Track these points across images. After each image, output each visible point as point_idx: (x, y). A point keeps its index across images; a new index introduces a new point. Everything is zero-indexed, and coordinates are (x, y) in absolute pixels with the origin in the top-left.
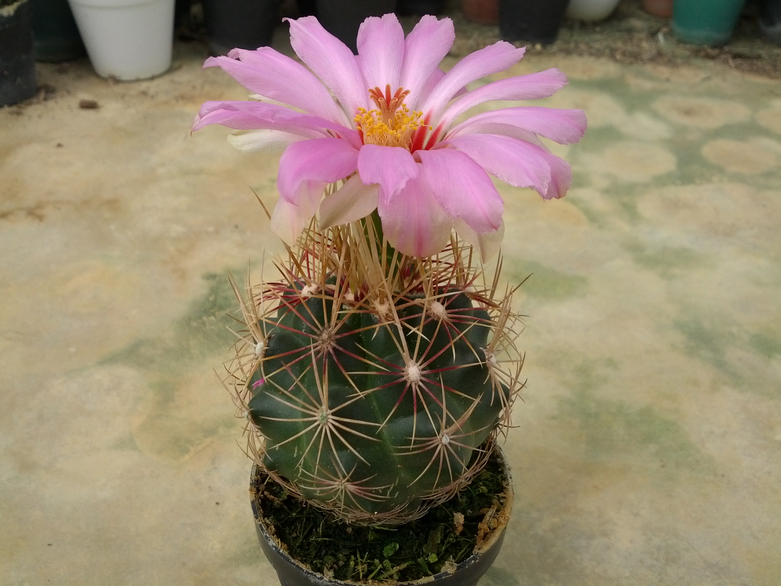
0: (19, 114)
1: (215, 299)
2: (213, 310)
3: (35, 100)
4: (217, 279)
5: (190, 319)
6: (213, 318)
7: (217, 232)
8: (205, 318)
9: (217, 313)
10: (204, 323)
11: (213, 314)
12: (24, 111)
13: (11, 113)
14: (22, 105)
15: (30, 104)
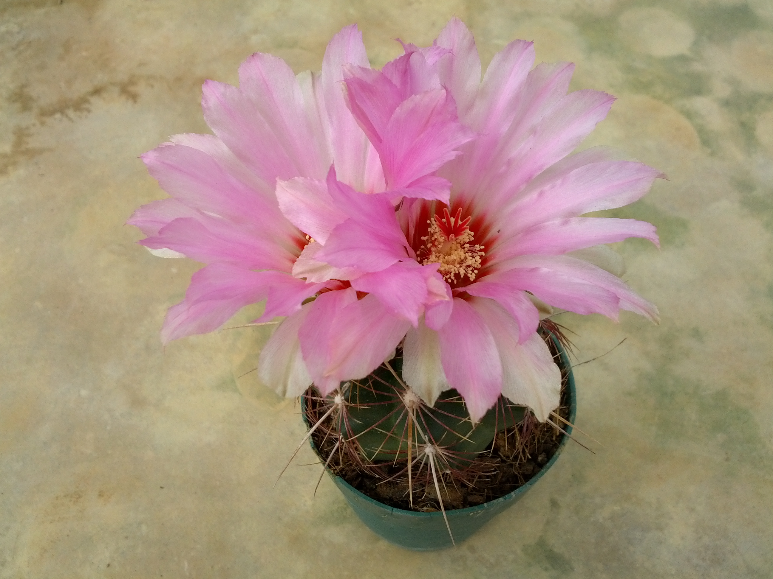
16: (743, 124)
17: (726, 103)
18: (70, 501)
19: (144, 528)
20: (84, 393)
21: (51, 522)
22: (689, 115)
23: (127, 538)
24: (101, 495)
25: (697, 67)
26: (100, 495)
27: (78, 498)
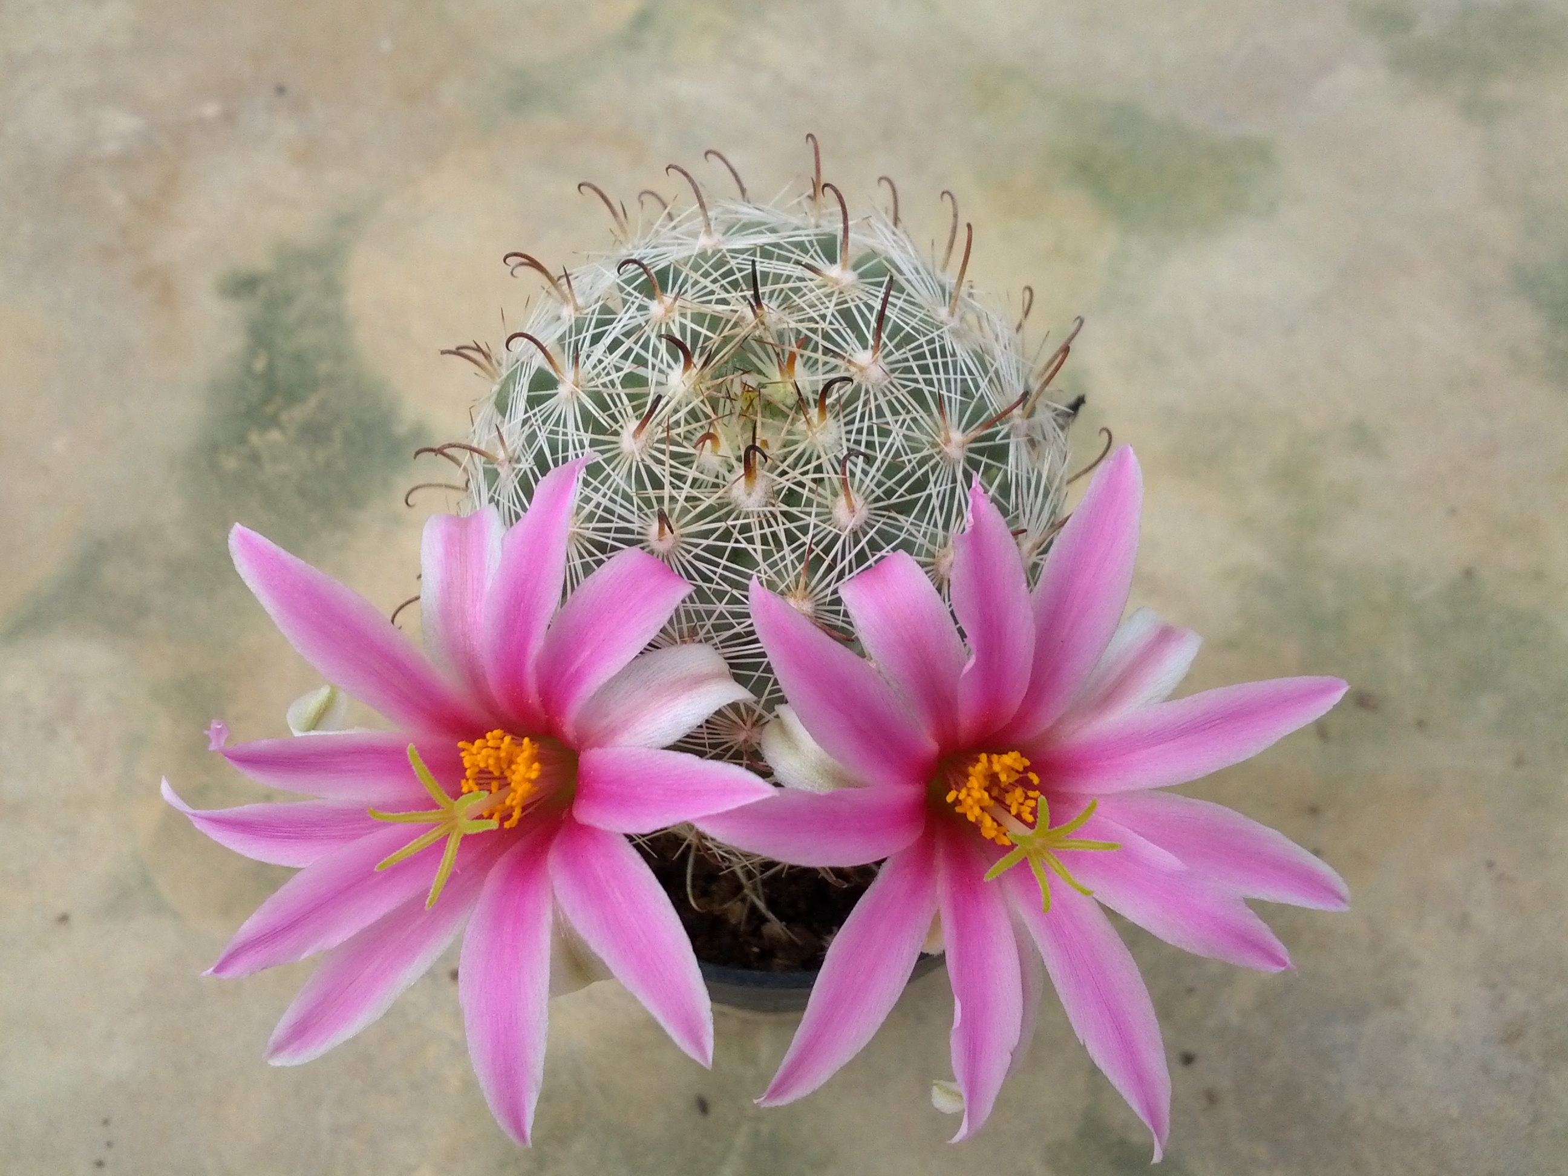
1: (271, 368)
2: (270, 409)
4: (262, 291)
5: (215, 448)
6: (275, 435)
7: (229, 118)
8: (254, 438)
9: (284, 417)
10: (255, 458)
11: (273, 421)
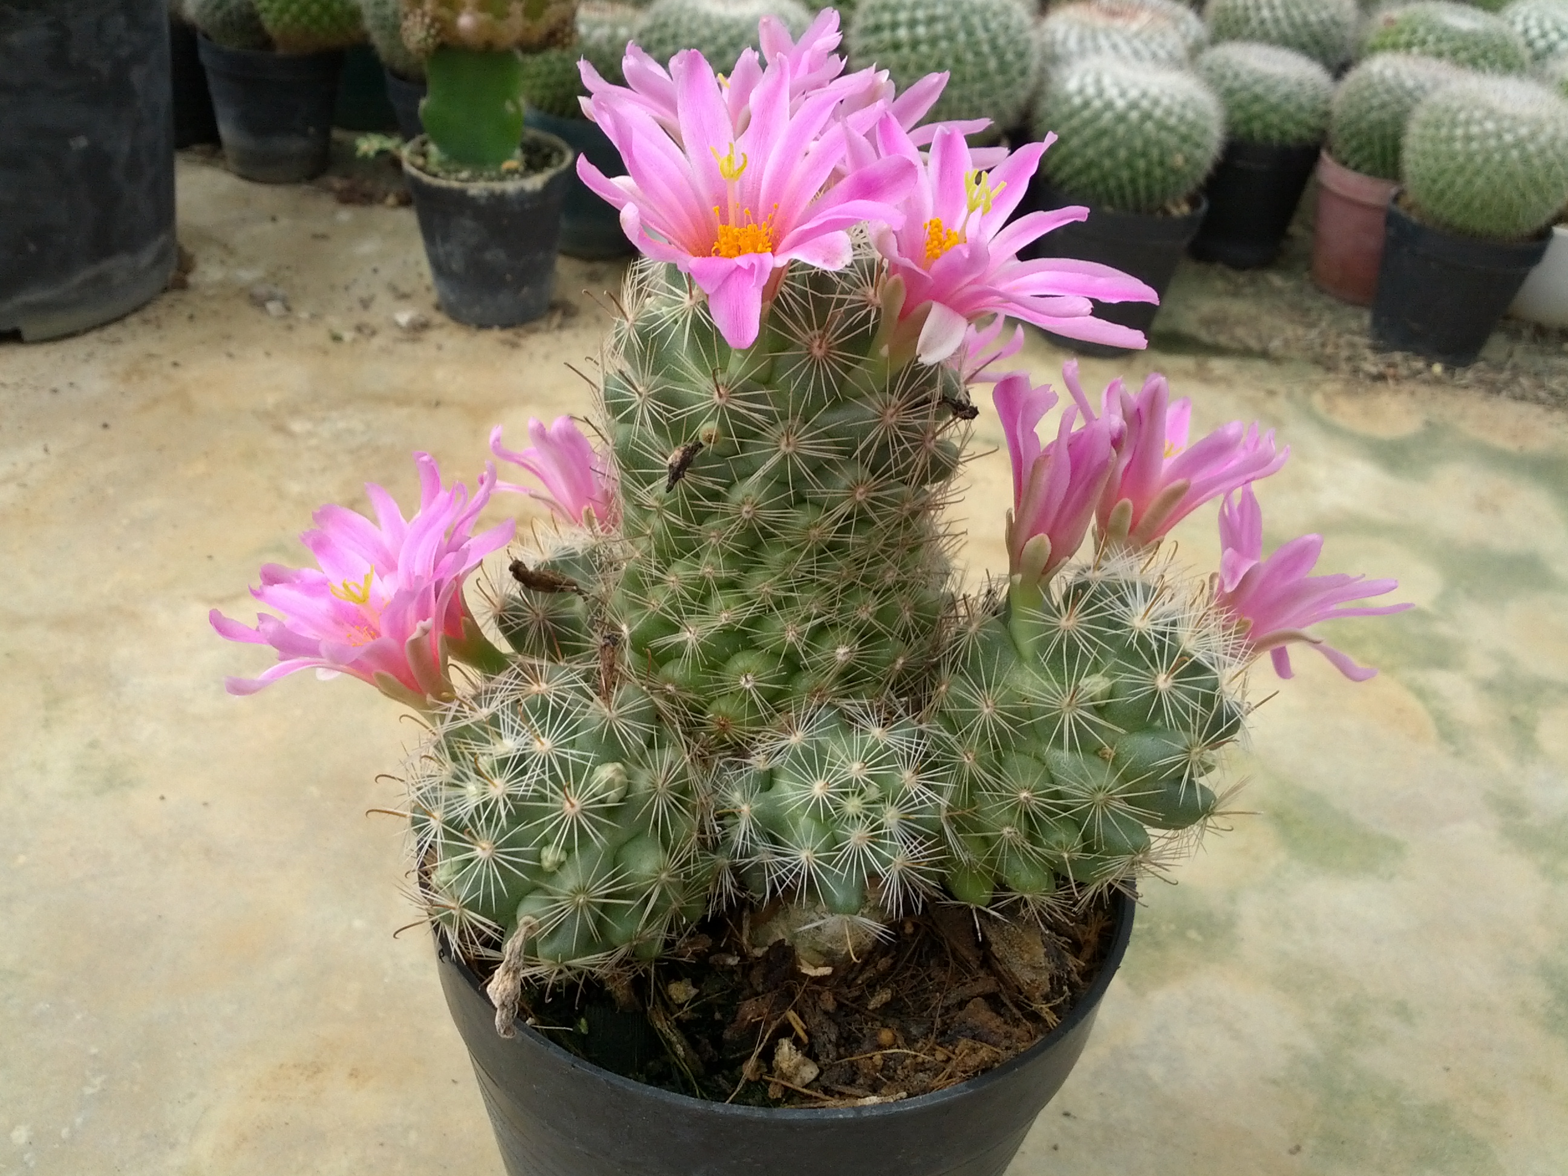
0: (514, 345)
3: (542, 325)
12: (523, 342)
13: (504, 342)
14: (521, 331)
15: (535, 331)
16: (1514, 719)
17: (1488, 686)
18: (302, 1074)
19: (413, 1136)
20: (358, 923)
21: (264, 1100)
22: (1421, 693)
23: (382, 1145)
24: (354, 1074)
25: (1443, 629)
26: (351, 1075)
27: (315, 1073)
